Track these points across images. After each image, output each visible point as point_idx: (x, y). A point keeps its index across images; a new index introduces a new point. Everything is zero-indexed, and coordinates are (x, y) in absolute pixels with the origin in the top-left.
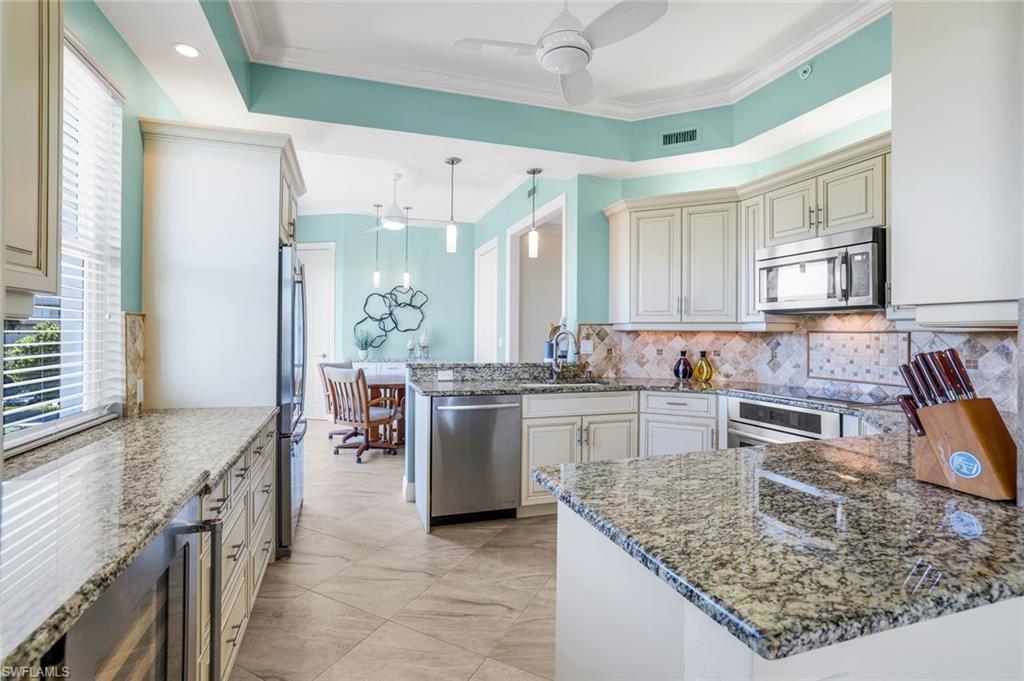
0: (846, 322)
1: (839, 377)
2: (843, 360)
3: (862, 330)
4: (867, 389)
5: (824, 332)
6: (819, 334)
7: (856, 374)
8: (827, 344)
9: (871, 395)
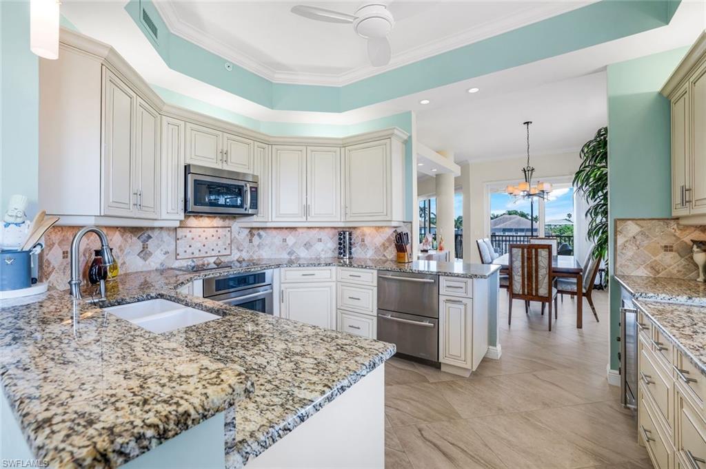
0: (201, 222)
1: (197, 256)
2: (199, 245)
3: (210, 226)
4: (212, 260)
5: (186, 227)
6: (183, 229)
7: (207, 253)
8: (189, 235)
9: (214, 263)
